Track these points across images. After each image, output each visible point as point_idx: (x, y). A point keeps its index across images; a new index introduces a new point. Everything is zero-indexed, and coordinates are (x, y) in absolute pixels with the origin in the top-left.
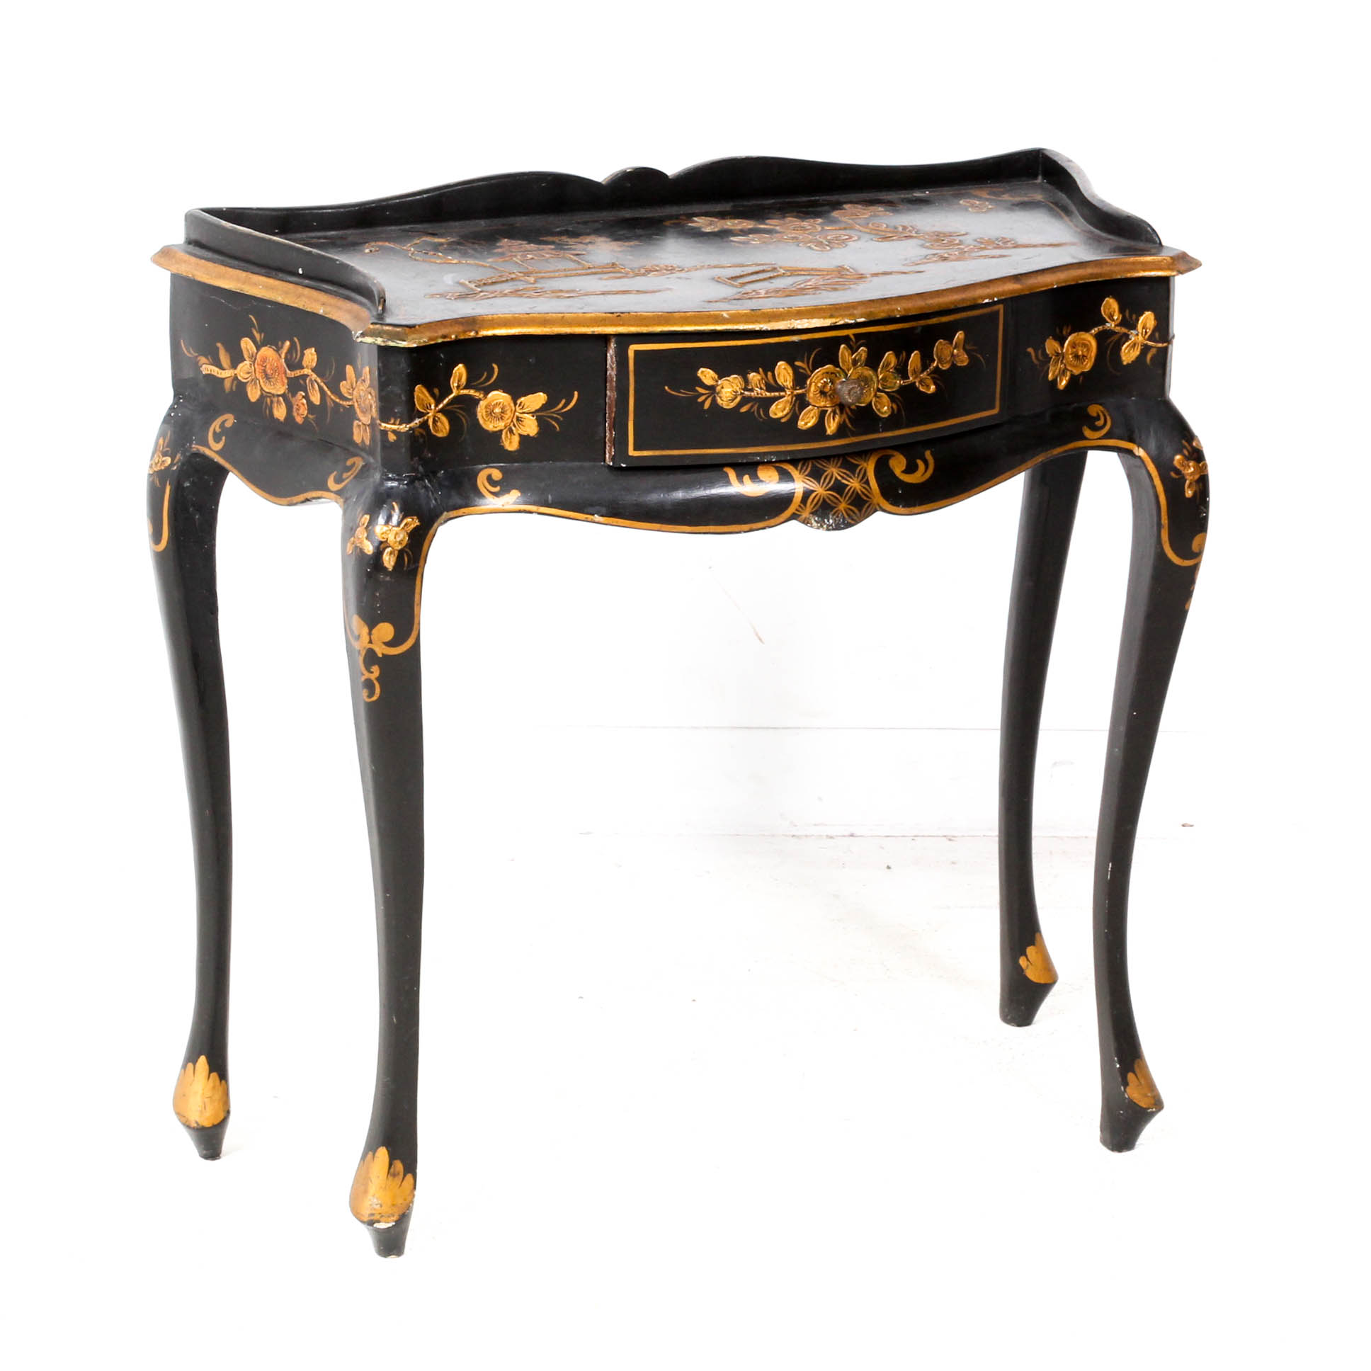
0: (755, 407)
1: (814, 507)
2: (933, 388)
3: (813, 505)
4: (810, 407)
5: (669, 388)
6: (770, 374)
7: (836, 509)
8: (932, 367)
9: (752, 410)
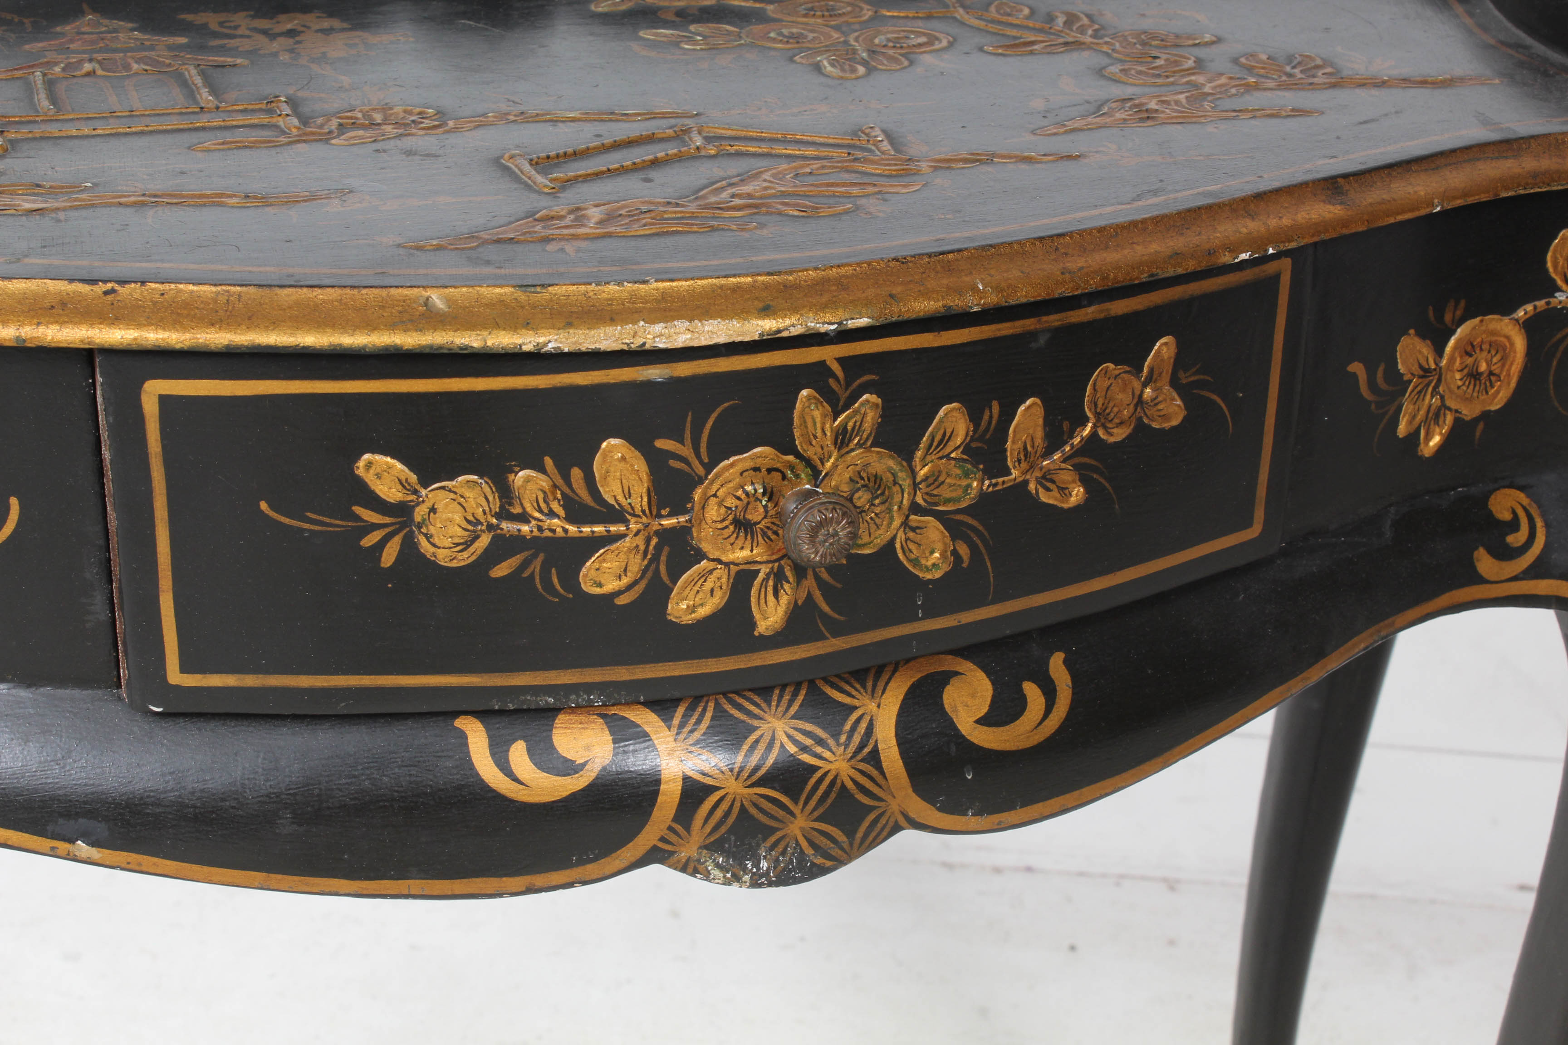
0: (536, 565)
1: (710, 834)
2: (1077, 494)
3: (708, 829)
4: (704, 563)
5: (272, 507)
6: (576, 473)
7: (779, 834)
8: (1077, 441)
9: (526, 574)
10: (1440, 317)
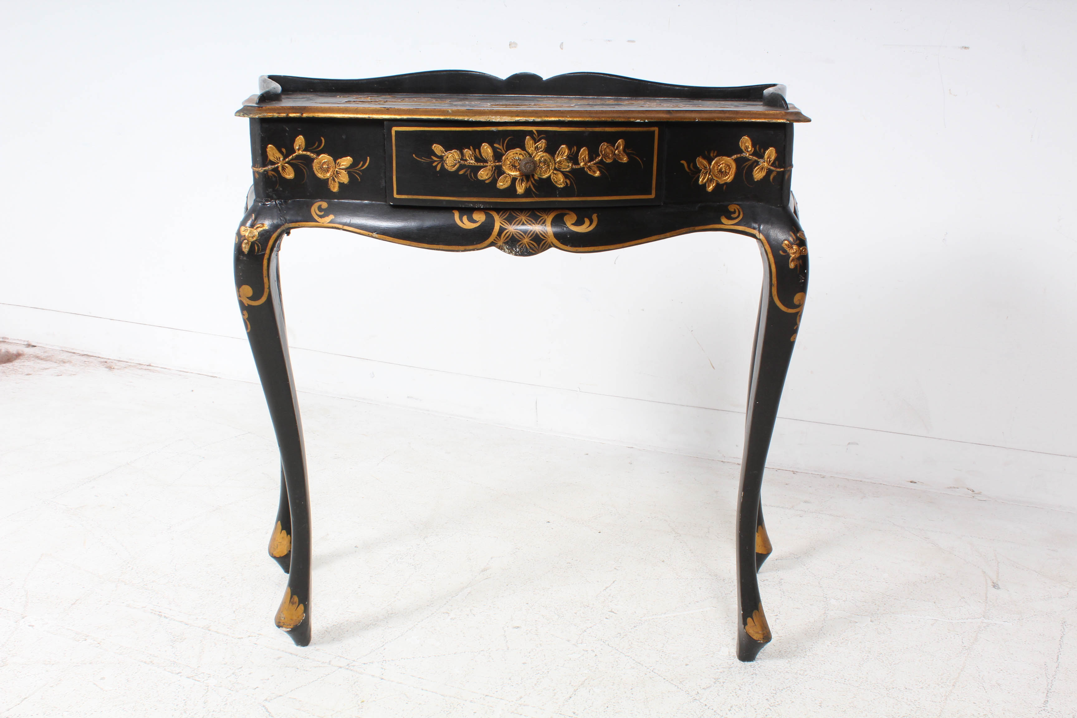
0: (468, 172)
1: (505, 239)
2: (598, 174)
3: (505, 238)
4: (505, 174)
5: (415, 156)
6: (477, 150)
7: (521, 242)
8: (597, 160)
9: (466, 174)
10: (709, 154)
